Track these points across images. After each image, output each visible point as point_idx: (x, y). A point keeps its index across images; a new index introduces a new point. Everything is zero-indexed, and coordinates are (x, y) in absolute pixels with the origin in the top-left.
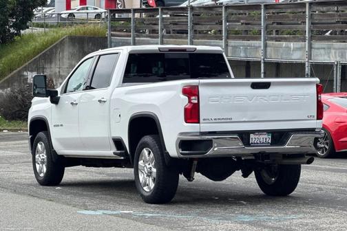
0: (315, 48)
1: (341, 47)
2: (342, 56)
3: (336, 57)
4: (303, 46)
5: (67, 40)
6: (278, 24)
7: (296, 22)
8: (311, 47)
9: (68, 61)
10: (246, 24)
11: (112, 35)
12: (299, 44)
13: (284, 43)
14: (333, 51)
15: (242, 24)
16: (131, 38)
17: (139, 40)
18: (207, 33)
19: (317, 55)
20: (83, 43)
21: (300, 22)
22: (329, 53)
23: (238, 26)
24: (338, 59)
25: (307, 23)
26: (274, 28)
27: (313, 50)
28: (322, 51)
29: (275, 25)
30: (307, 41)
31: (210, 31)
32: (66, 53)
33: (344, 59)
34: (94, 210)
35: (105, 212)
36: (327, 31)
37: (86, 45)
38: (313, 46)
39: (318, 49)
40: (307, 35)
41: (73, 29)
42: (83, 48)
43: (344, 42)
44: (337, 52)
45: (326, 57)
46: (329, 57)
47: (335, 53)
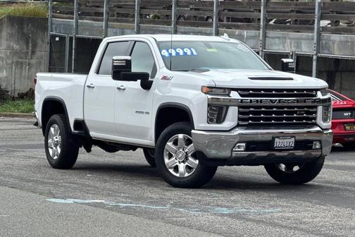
0: (269, 37)
1: (296, 37)
2: (298, 46)
3: (291, 47)
4: (257, 34)
5: (6, 20)
6: (229, 10)
7: (248, 10)
8: (265, 36)
9: (6, 42)
10: (196, 9)
11: (53, 17)
12: (252, 33)
13: (237, 31)
14: (288, 41)
15: (191, 9)
16: (74, 21)
17: (81, 23)
18: (145, 17)
19: (271, 44)
20: (22, 24)
21: (252, 10)
22: (284, 43)
23: (187, 12)
24: (293, 49)
25: (262, 11)
26: (225, 15)
27: (267, 39)
28: (277, 41)
29: (226, 11)
30: (261, 30)
31: (149, 15)
32: (4, 34)
33: (299, 50)
34: (63, 198)
35: (76, 200)
36: (271, 20)
37: (26, 26)
38: (268, 35)
39: (273, 38)
40: (261, 24)
41: (13, 8)
42: (22, 29)
43: (298, 32)
44: (293, 42)
45: (281, 47)
46: (284, 47)
47: (291, 43)
